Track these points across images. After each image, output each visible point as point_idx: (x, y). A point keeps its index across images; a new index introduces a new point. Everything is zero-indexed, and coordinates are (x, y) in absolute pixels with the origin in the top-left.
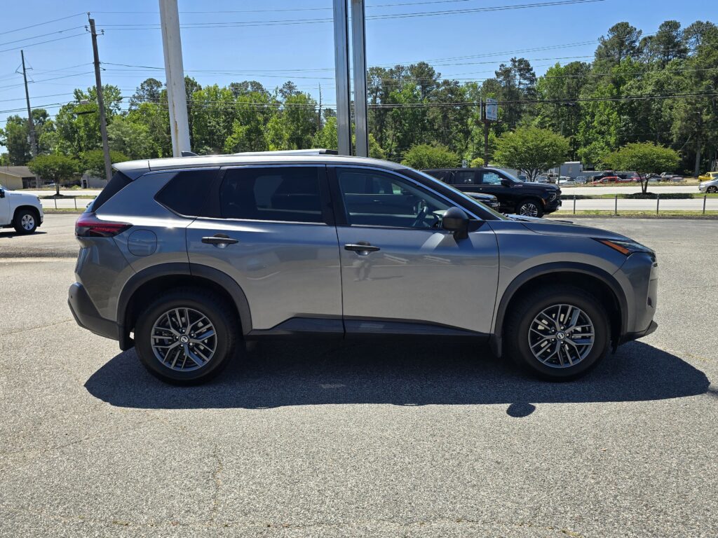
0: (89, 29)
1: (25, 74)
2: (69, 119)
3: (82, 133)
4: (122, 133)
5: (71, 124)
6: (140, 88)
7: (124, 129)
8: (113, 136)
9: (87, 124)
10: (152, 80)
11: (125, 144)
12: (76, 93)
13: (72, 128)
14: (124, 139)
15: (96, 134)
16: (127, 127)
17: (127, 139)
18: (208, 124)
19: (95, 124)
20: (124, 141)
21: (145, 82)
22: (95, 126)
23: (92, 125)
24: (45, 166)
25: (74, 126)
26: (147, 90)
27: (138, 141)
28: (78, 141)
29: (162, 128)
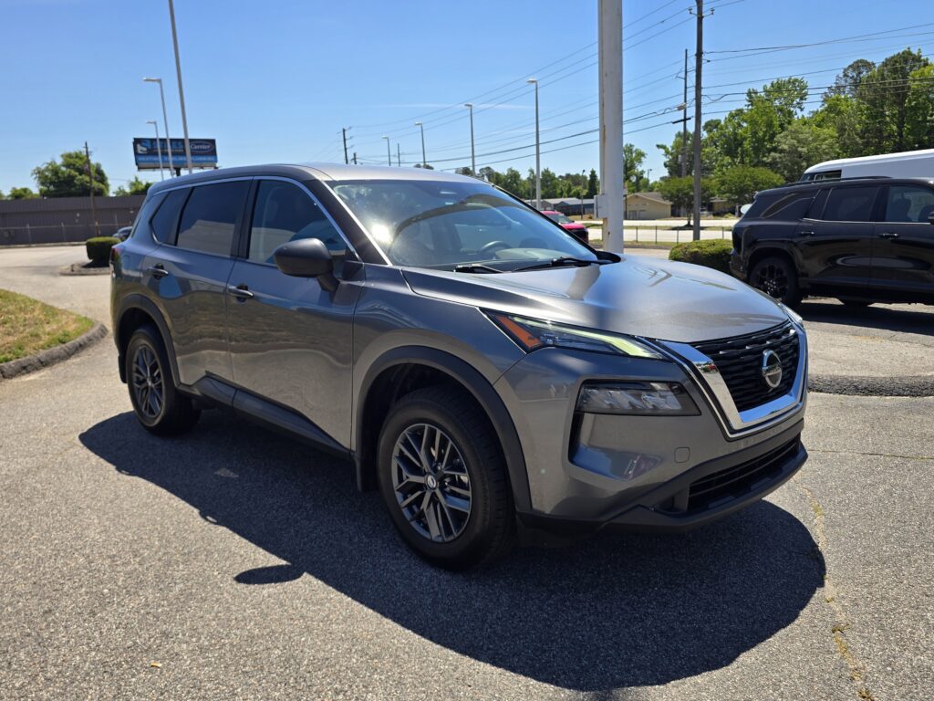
0: (695, 11)
1: (685, 79)
2: (734, 129)
3: (747, 145)
4: (799, 142)
5: (736, 134)
6: (841, 75)
7: (801, 136)
8: (786, 147)
9: (755, 133)
10: (861, 61)
11: (801, 157)
12: (749, 94)
13: (736, 139)
14: (800, 149)
15: (765, 146)
16: (806, 133)
17: (805, 150)
18: (929, 118)
19: (765, 133)
20: (800, 153)
21: (850, 66)
22: (764, 136)
23: (761, 134)
24: (678, 191)
25: (739, 137)
26: (852, 77)
27: (820, 151)
28: (742, 155)
29: (855, 129)
